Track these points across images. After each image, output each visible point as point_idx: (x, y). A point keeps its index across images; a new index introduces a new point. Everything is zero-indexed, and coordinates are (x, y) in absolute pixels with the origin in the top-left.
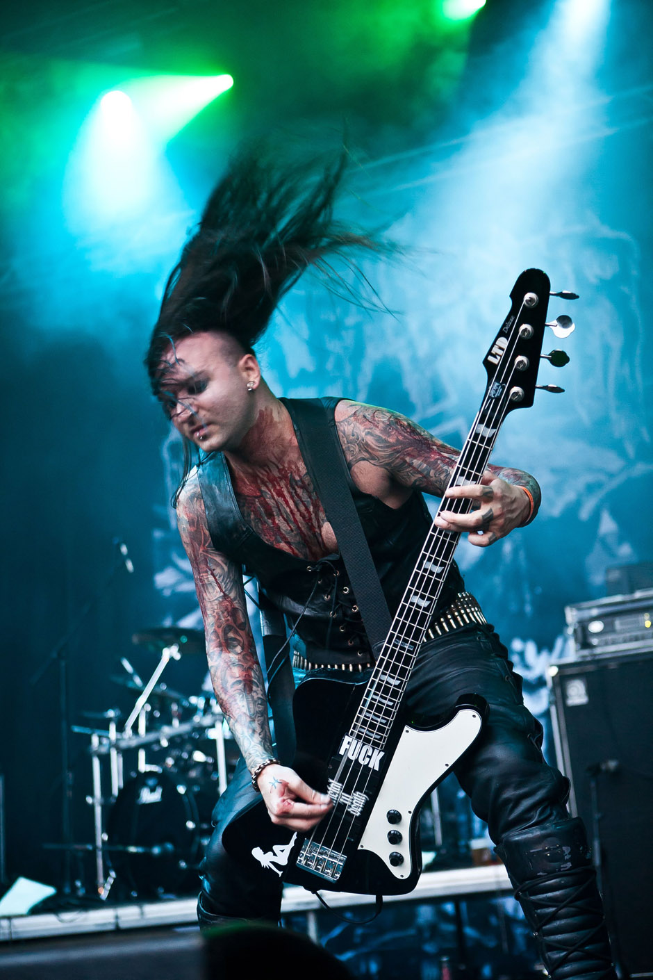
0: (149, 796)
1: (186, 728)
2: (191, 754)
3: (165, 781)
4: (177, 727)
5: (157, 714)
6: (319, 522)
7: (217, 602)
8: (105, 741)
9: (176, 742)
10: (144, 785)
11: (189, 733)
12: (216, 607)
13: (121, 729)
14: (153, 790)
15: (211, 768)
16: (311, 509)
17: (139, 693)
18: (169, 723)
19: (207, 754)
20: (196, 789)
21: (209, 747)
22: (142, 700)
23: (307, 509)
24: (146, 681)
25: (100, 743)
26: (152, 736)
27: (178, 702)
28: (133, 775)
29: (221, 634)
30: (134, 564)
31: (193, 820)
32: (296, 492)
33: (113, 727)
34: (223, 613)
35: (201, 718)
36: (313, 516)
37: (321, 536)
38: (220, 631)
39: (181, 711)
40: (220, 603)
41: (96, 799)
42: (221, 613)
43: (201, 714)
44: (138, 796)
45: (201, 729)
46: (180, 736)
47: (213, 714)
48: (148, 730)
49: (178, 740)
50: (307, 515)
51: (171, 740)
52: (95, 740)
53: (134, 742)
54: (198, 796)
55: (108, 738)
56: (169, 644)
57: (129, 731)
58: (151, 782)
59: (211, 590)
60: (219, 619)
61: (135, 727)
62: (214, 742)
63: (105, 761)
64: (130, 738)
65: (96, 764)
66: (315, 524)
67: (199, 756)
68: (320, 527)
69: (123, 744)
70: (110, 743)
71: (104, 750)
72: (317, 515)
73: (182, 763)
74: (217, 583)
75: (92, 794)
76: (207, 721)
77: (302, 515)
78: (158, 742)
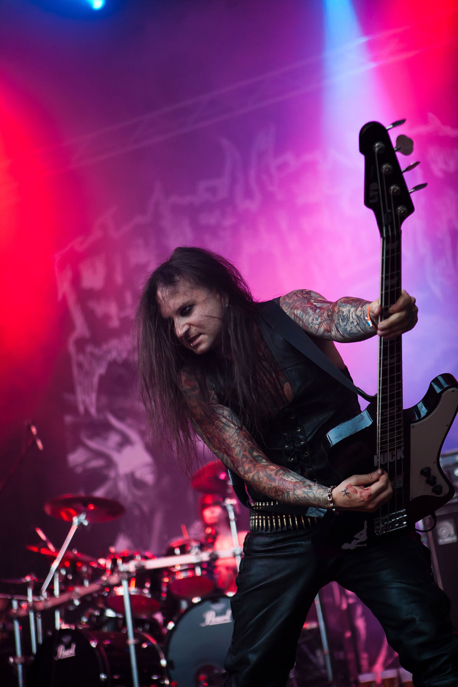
0: (64, 653)
1: (95, 587)
2: (103, 612)
3: (78, 638)
4: (88, 587)
5: (70, 577)
6: (281, 385)
7: (236, 434)
8: (24, 605)
9: (88, 601)
10: (60, 642)
11: (99, 592)
12: (237, 438)
13: (37, 592)
14: (68, 647)
15: (121, 622)
16: (274, 375)
17: (54, 558)
18: (81, 584)
19: (115, 610)
20: (107, 642)
21: (117, 603)
22: (55, 565)
23: (271, 375)
24: (58, 547)
25: (19, 606)
26: (65, 597)
27: (88, 564)
28: (50, 634)
29: (248, 455)
30: (43, 443)
31: (105, 673)
32: (262, 365)
33: (30, 592)
34: (244, 440)
35: (108, 577)
36: (276, 381)
37: (285, 396)
38: (247, 453)
39: (90, 572)
40: (238, 434)
41: (17, 659)
42: (242, 440)
43: (108, 574)
44: (56, 653)
45: (111, 587)
46: (90, 595)
47: (119, 572)
48: (62, 592)
49: (89, 599)
50: (272, 381)
51: (82, 599)
52: (15, 604)
53: (50, 604)
54: (109, 648)
55: (27, 601)
56: (78, 513)
57: (45, 594)
58: (66, 639)
59: (227, 428)
60: (243, 445)
61: (50, 590)
62: (122, 597)
63: (25, 623)
64: (46, 600)
65: (17, 626)
66: (279, 387)
67: (110, 613)
68: (282, 388)
69: (40, 606)
70: (28, 606)
71: (23, 613)
72: (278, 379)
73: (94, 620)
74: (230, 421)
75: (14, 655)
76: (114, 579)
77: (270, 381)
78: (71, 602)
